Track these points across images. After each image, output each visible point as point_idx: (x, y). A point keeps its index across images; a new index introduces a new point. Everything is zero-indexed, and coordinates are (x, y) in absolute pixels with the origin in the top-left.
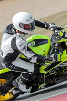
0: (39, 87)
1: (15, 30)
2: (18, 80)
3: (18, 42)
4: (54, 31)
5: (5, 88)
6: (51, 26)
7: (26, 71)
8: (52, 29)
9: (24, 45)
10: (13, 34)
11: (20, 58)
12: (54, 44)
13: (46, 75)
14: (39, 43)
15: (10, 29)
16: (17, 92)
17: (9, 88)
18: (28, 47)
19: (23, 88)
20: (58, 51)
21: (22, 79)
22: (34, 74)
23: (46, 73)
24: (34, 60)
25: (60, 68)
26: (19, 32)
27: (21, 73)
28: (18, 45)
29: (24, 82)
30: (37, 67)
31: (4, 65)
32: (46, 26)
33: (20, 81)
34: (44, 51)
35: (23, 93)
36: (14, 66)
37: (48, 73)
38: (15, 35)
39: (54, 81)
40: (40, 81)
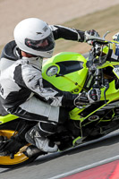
0: (74, 142)
1: (20, 51)
4: (94, 45)
5: (13, 144)
8: (90, 42)
9: (36, 79)
10: (15, 60)
13: (83, 124)
15: (11, 51)
17: (20, 145)
18: (44, 81)
19: (43, 145)
23: (82, 120)
25: (106, 111)
34: (76, 84)
38: (19, 62)
39: (99, 131)
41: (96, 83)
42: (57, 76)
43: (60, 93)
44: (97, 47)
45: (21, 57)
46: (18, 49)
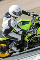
0: (24, 49)
2: (12, 45)
3: (12, 22)
4: (33, 16)
5: (4, 49)
6: (32, 14)
7: (17, 39)
10: (9, 18)
11: (13, 31)
12: (33, 24)
13: (28, 42)
14: (24, 23)
15: (7, 15)
16: (12, 52)
17: (7, 49)
18: (17, 25)
19: (15, 49)
20: (35, 28)
21: (14, 44)
22: (21, 41)
23: (28, 41)
24: (21, 33)
25: (36, 38)
26: (13, 16)
27: (13, 41)
28: (11, 24)
29: (16, 46)
30: (23, 37)
31: (4, 36)
32: (29, 14)
33: (13, 45)
34: (27, 28)
35: (15, 52)
36: (10, 36)
37: (29, 41)
39: (33, 45)
40: (25, 45)
41: (34, 27)
42: (21, 25)
43: (22, 30)
44: (34, 17)
45: (11, 17)
46: (10, 15)
